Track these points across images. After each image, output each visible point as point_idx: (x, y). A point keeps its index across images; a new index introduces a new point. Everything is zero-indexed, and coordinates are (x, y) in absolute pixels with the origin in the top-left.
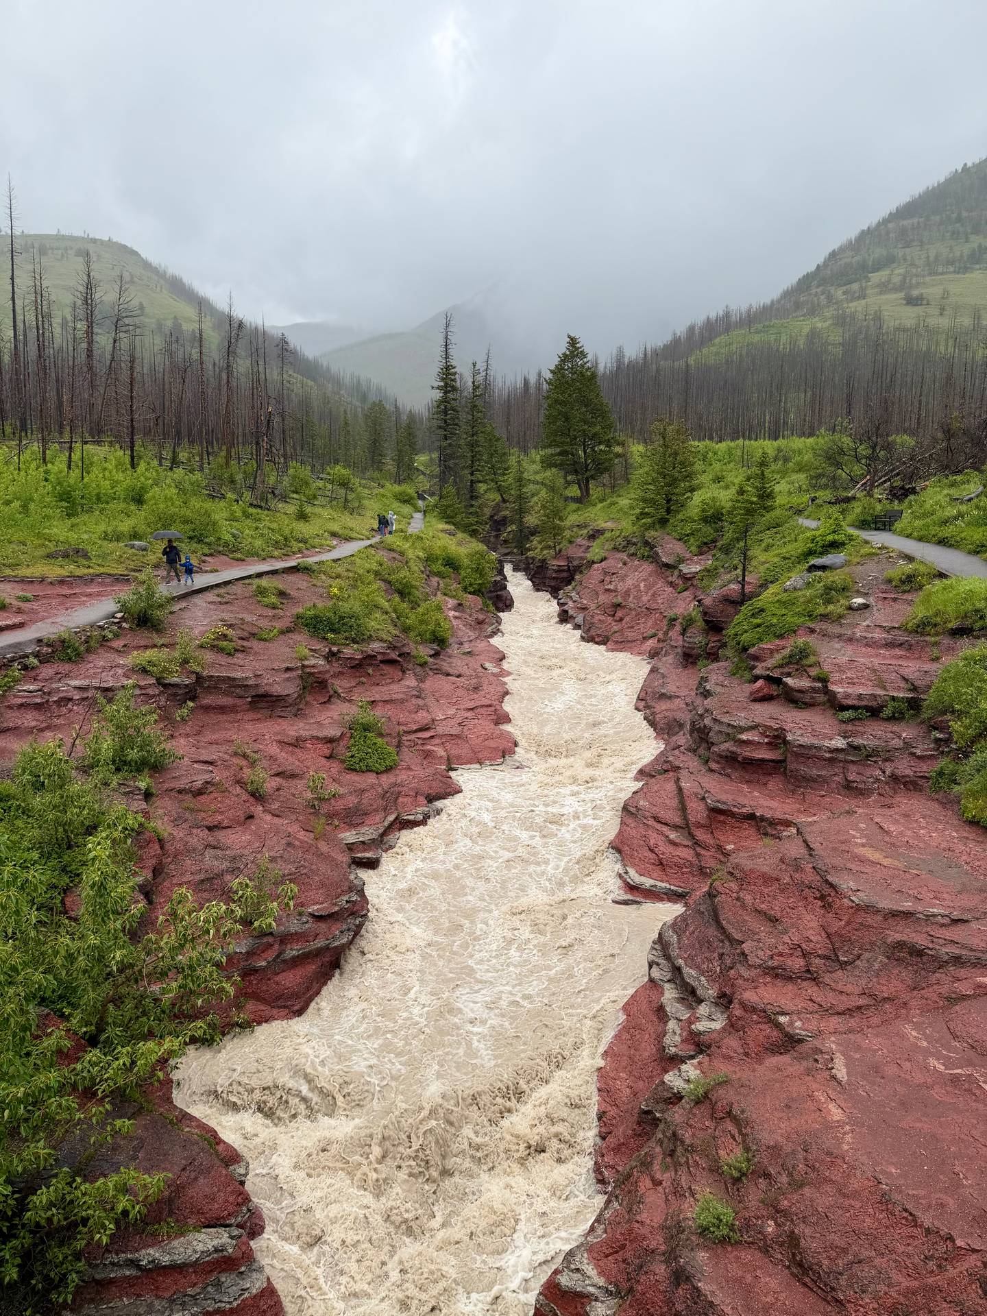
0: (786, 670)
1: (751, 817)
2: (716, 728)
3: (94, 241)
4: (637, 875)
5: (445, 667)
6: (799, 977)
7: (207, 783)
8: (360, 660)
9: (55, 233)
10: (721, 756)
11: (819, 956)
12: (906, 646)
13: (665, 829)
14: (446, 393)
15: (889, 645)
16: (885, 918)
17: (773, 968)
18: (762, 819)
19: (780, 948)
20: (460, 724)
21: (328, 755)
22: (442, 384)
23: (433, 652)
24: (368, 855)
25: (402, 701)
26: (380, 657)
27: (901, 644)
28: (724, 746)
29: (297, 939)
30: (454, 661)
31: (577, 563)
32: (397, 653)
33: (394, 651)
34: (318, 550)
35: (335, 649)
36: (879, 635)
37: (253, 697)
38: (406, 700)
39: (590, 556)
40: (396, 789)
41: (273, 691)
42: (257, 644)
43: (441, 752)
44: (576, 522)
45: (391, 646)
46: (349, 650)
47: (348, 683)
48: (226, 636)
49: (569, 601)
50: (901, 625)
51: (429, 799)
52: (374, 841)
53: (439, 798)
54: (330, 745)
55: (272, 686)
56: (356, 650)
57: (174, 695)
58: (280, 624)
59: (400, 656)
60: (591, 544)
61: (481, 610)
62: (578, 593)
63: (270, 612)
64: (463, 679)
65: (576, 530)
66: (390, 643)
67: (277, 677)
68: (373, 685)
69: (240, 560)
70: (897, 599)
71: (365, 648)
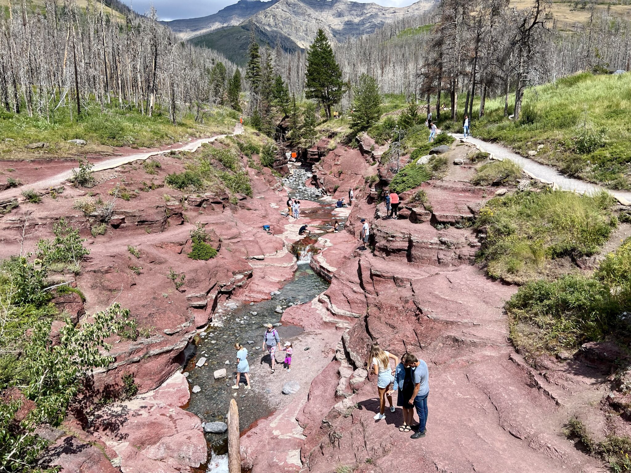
0: (414, 204)
1: (393, 278)
2: (379, 234)
5: (249, 205)
7: (110, 267)
8: (200, 202)
10: (380, 248)
11: (411, 344)
12: (472, 191)
13: (352, 285)
14: (253, 58)
15: (464, 191)
16: (443, 324)
18: (398, 278)
20: (254, 235)
21: (179, 251)
23: (241, 198)
24: (200, 303)
25: (223, 223)
26: (211, 200)
27: (470, 190)
28: (382, 243)
29: (156, 346)
30: (255, 202)
31: (323, 150)
32: (221, 198)
33: (219, 197)
34: (181, 143)
35: (186, 196)
36: (460, 186)
37: (138, 222)
38: (225, 223)
39: (329, 147)
40: (216, 269)
41: (149, 219)
42: (142, 194)
43: (243, 249)
44: (323, 129)
45: (217, 194)
46: (194, 196)
47: (194, 214)
48: (125, 189)
49: (317, 171)
50: (471, 181)
51: (234, 273)
52: (203, 296)
53: (240, 273)
54: (181, 247)
55: (149, 216)
56: (198, 196)
57: (95, 221)
58: (156, 183)
59: (223, 199)
60: (330, 140)
61: (271, 175)
62: (322, 166)
63: (151, 177)
64: (257, 212)
65: (323, 133)
66: (217, 193)
67: (151, 211)
68: (208, 214)
69: (137, 148)
70: (470, 168)
71: (203, 196)
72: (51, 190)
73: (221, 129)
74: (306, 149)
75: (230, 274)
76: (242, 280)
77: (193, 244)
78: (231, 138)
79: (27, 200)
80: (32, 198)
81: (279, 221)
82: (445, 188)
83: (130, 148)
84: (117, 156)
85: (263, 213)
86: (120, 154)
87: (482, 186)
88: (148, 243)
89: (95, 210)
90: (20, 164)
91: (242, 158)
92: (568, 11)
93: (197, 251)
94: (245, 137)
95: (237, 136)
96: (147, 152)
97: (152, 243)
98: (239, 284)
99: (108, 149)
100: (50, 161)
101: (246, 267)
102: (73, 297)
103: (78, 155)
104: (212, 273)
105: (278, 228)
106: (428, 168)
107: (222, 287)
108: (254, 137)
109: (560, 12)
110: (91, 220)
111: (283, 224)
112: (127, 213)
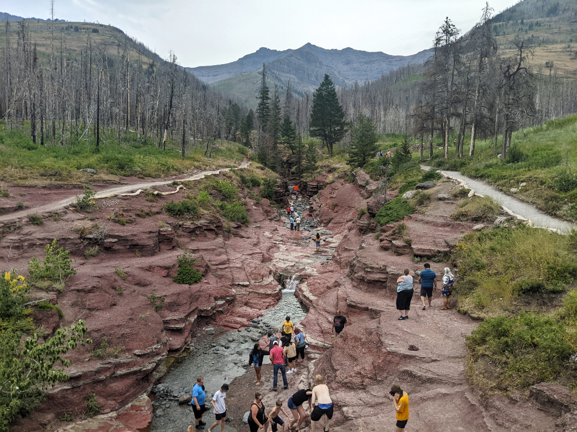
0: (394, 237)
1: (367, 309)
2: (358, 265)
3: (102, 25)
4: (310, 338)
5: (242, 233)
6: (358, 388)
7: (94, 287)
8: (194, 229)
9: (83, 21)
10: (358, 279)
11: (368, 377)
12: (451, 226)
13: (327, 315)
14: (263, 100)
15: (443, 225)
16: (401, 358)
17: (346, 383)
18: (371, 310)
19: (351, 373)
20: (242, 262)
21: (165, 275)
22: (262, 96)
23: (236, 226)
24: (177, 326)
25: (213, 250)
26: (204, 228)
27: (449, 225)
28: (360, 274)
29: (124, 366)
30: (249, 230)
31: (322, 184)
32: (215, 225)
33: (213, 225)
34: (186, 175)
35: (181, 223)
36: (441, 221)
37: (130, 246)
38: (215, 249)
39: (327, 181)
40: (198, 293)
41: (140, 242)
42: (139, 220)
43: (229, 275)
44: (324, 165)
45: (211, 222)
46: (188, 224)
47: (186, 240)
48: (123, 215)
49: (314, 203)
50: (451, 216)
51: (216, 299)
52: (181, 319)
53: (222, 298)
54: (166, 271)
55: (141, 240)
56: (192, 224)
57: (89, 244)
58: (154, 210)
59: (216, 227)
60: (328, 175)
61: (269, 206)
62: (319, 199)
63: (150, 204)
64: (250, 240)
65: (324, 168)
66: (211, 220)
67: (144, 236)
68: (200, 241)
69: (143, 178)
70: (452, 203)
71: (197, 223)
72: (54, 214)
73: (227, 163)
74: (306, 183)
75: (212, 299)
76: (222, 305)
77: (179, 269)
78: (234, 171)
79: (31, 222)
80: (34, 221)
81: (269, 249)
82: (427, 223)
83: (136, 178)
84: (123, 184)
85: (255, 240)
86: (125, 183)
87: (461, 221)
88: (136, 266)
89: (91, 233)
90: (31, 189)
91: (243, 189)
92: (569, 60)
93: (182, 275)
94: (249, 171)
95: (241, 170)
96: (151, 182)
97: (140, 266)
98: (220, 309)
99: (116, 178)
100: (59, 187)
101: (228, 293)
102: (52, 314)
103: (87, 183)
104: (194, 298)
105: (267, 255)
106: (412, 202)
107: (202, 311)
108: (258, 171)
109: (560, 61)
110: (86, 242)
111: (273, 252)
112: (121, 236)
